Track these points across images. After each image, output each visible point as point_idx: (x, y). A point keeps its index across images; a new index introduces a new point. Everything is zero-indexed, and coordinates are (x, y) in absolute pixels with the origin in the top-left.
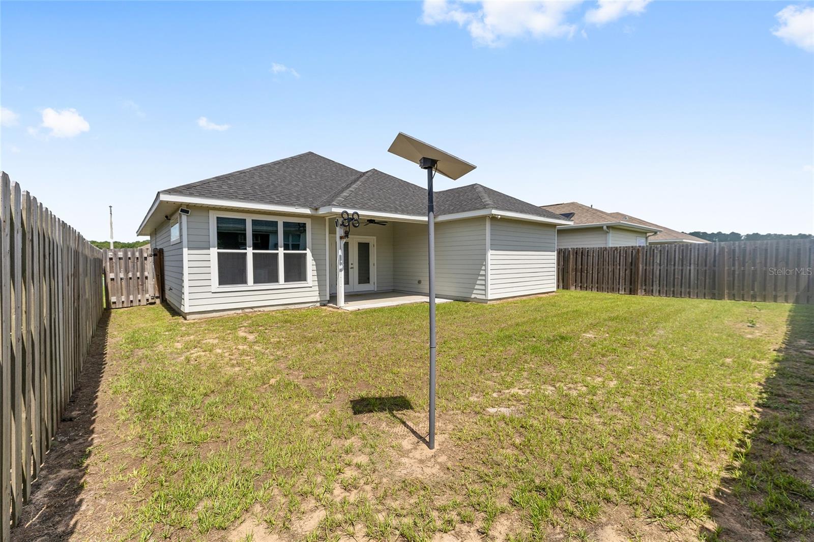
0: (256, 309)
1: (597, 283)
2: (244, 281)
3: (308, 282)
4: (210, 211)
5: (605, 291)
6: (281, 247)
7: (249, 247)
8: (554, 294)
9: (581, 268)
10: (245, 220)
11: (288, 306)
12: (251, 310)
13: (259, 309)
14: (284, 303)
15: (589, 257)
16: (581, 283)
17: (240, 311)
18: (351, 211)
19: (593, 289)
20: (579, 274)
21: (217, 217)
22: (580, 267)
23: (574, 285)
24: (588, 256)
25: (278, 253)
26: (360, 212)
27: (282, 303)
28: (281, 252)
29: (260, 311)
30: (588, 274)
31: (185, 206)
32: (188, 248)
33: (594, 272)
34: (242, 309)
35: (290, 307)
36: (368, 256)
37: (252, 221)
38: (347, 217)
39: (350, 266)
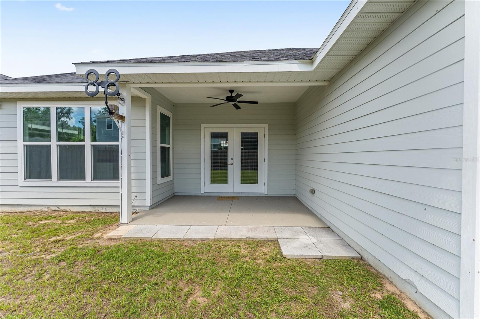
0: (62, 208)
3: (119, 180)
6: (88, 138)
7: (53, 139)
10: (50, 109)
12: (57, 209)
13: (66, 208)
14: (92, 204)
17: (46, 209)
21: (24, 108)
25: (84, 145)
27: (89, 205)
28: (87, 143)
34: (48, 206)
36: (257, 149)
37: (57, 109)
38: (95, 80)
39: (229, 161)
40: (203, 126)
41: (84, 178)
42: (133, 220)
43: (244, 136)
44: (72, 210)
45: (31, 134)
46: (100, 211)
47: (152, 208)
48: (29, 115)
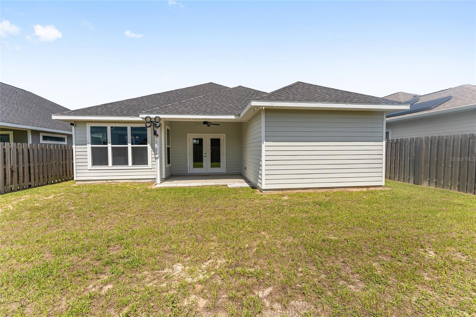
0: (114, 181)
1: (459, 181)
2: (107, 164)
3: (148, 165)
4: (87, 123)
5: (470, 192)
6: (129, 143)
7: (109, 143)
8: (381, 188)
9: (437, 161)
10: (107, 127)
11: (135, 180)
12: (111, 181)
13: (117, 181)
14: (132, 178)
15: (448, 147)
16: (436, 178)
17: (105, 182)
18: (153, 116)
19: (453, 187)
20: (434, 167)
21: (91, 127)
22: (436, 159)
23: (428, 180)
24: (446, 146)
25: (128, 147)
26: (161, 116)
27: (131, 178)
28: (130, 146)
29: (117, 182)
30: (446, 168)
31: (74, 122)
32: (75, 144)
33: (454, 165)
34: (106, 180)
35: (137, 181)
36: (219, 145)
37: (111, 127)
38: (150, 120)
39: (204, 155)
40: (188, 134)
41: (128, 165)
42: (161, 182)
43: (212, 140)
44: (120, 182)
45: (94, 141)
46: (137, 182)
47: (165, 180)
48: (94, 130)
